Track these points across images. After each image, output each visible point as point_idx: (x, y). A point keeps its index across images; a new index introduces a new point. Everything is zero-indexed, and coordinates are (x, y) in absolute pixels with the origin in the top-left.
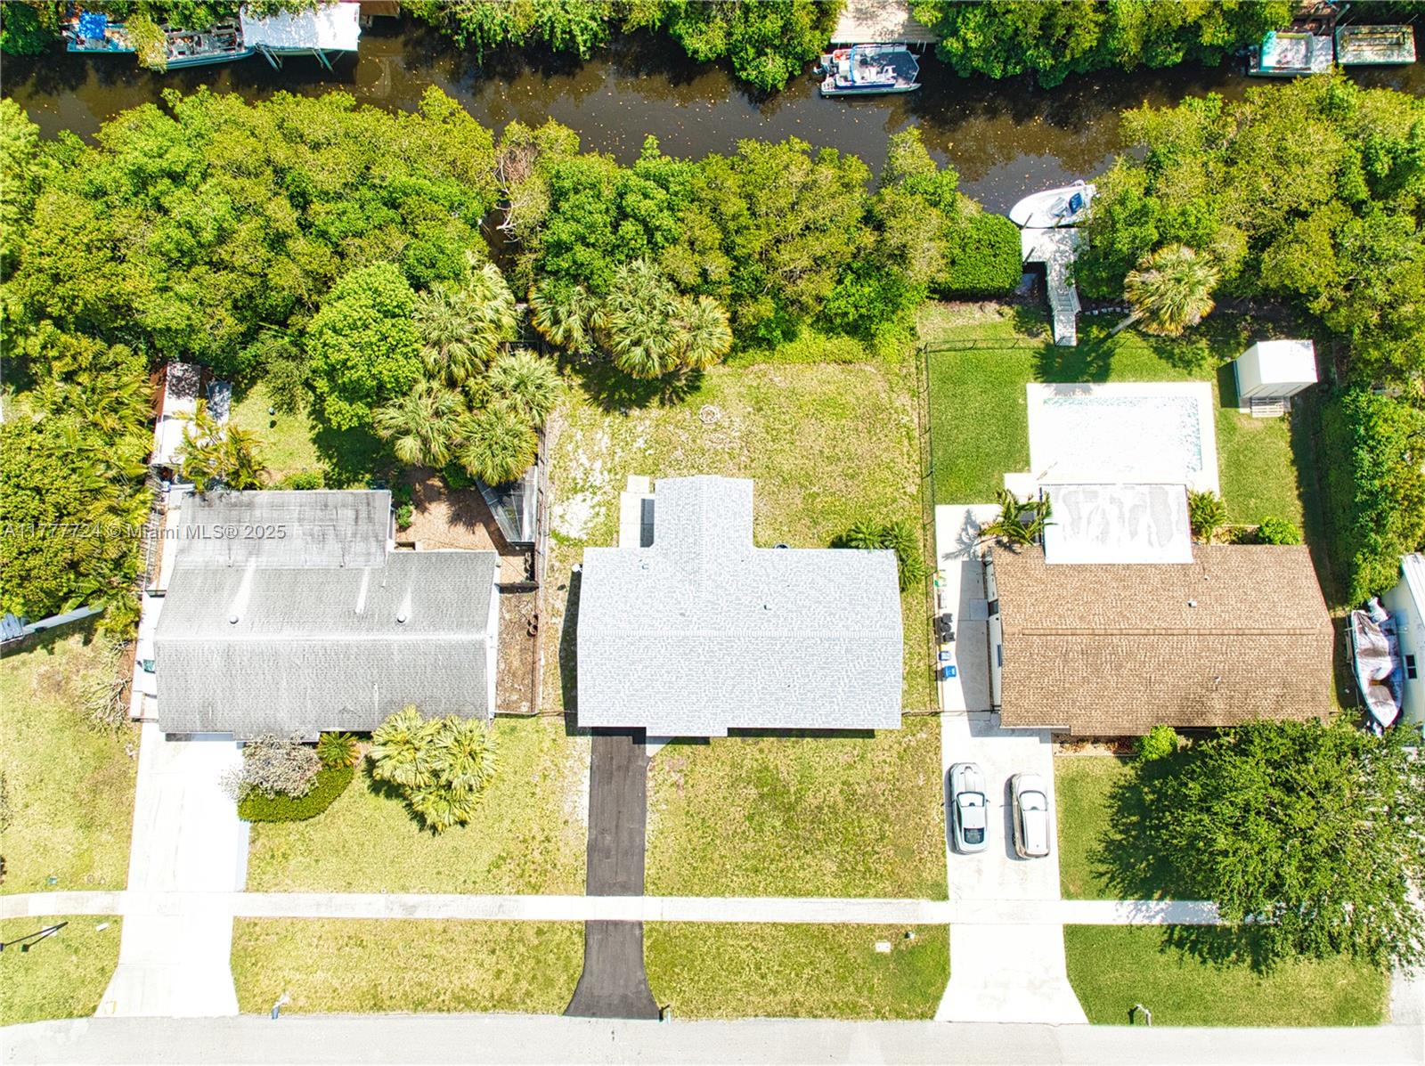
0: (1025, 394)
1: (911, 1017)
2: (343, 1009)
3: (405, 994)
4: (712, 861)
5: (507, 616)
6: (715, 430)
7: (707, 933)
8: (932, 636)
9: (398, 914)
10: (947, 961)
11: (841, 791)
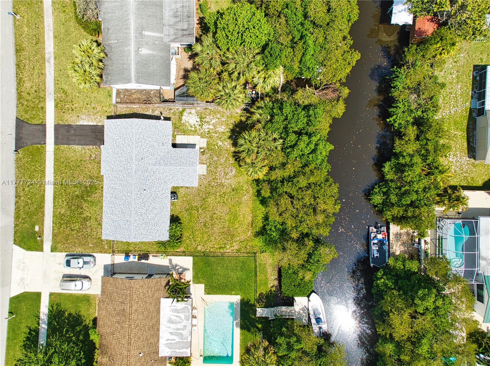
0: (236, 294)
1: (14, 236)
2: (16, 38)
3: (22, 61)
4: (65, 169)
5: (152, 92)
6: (225, 173)
7: (42, 167)
8: (142, 253)
9: (47, 56)
10: (32, 250)
11: (88, 216)
